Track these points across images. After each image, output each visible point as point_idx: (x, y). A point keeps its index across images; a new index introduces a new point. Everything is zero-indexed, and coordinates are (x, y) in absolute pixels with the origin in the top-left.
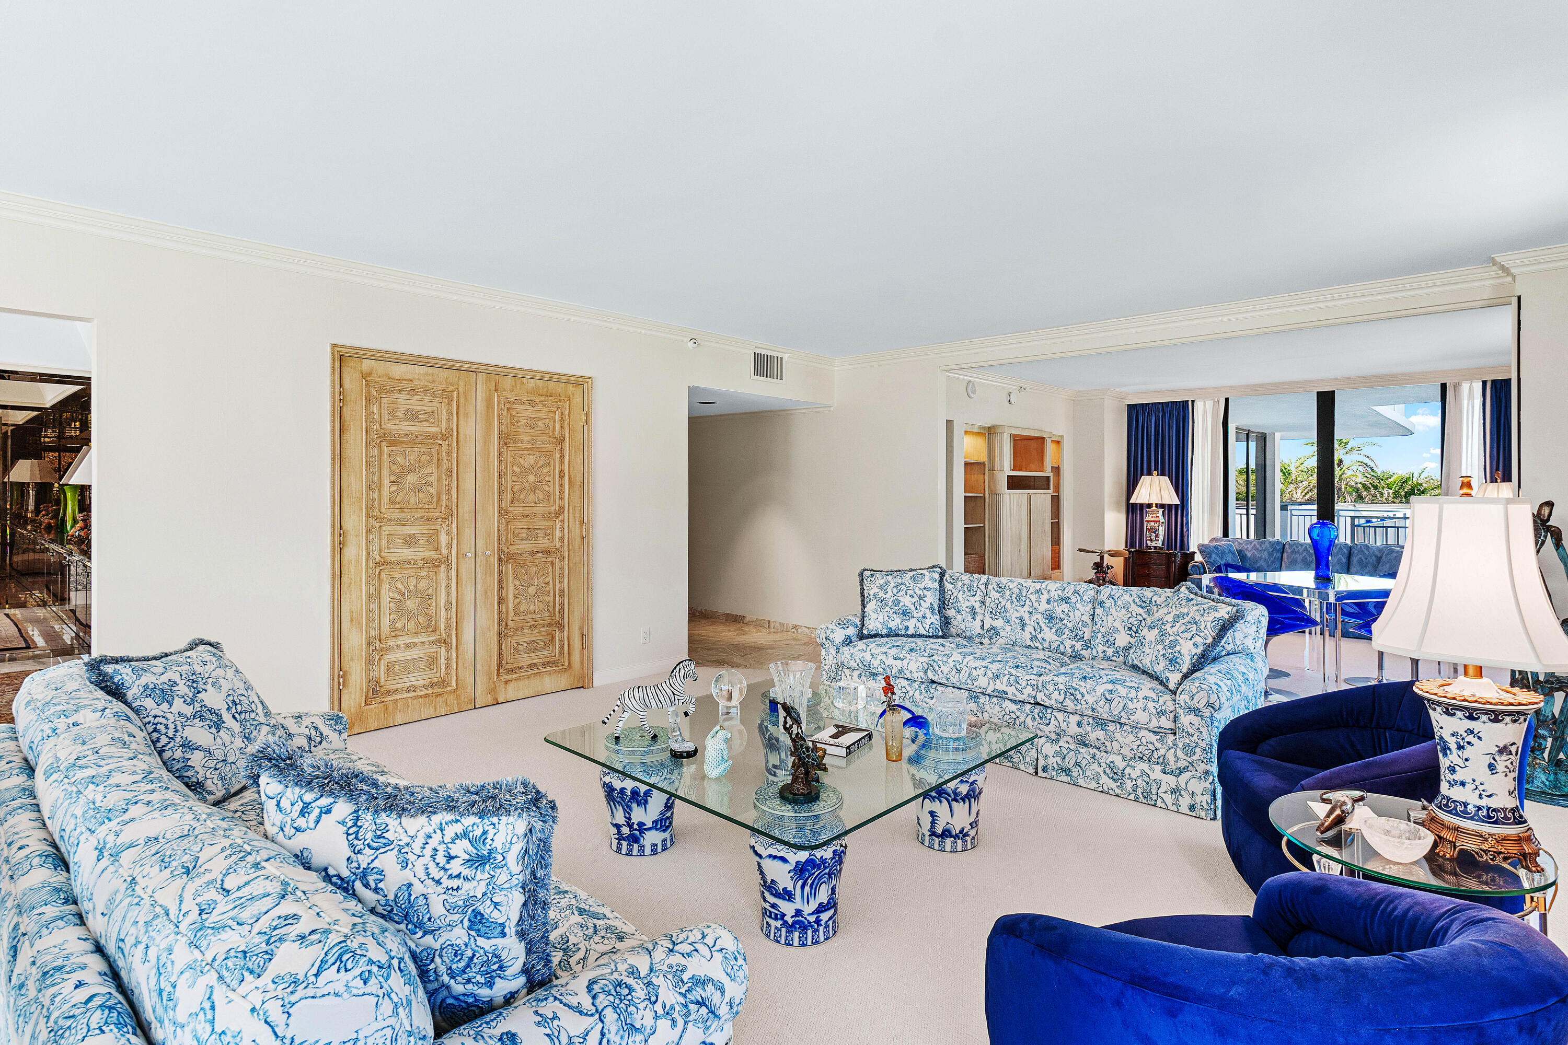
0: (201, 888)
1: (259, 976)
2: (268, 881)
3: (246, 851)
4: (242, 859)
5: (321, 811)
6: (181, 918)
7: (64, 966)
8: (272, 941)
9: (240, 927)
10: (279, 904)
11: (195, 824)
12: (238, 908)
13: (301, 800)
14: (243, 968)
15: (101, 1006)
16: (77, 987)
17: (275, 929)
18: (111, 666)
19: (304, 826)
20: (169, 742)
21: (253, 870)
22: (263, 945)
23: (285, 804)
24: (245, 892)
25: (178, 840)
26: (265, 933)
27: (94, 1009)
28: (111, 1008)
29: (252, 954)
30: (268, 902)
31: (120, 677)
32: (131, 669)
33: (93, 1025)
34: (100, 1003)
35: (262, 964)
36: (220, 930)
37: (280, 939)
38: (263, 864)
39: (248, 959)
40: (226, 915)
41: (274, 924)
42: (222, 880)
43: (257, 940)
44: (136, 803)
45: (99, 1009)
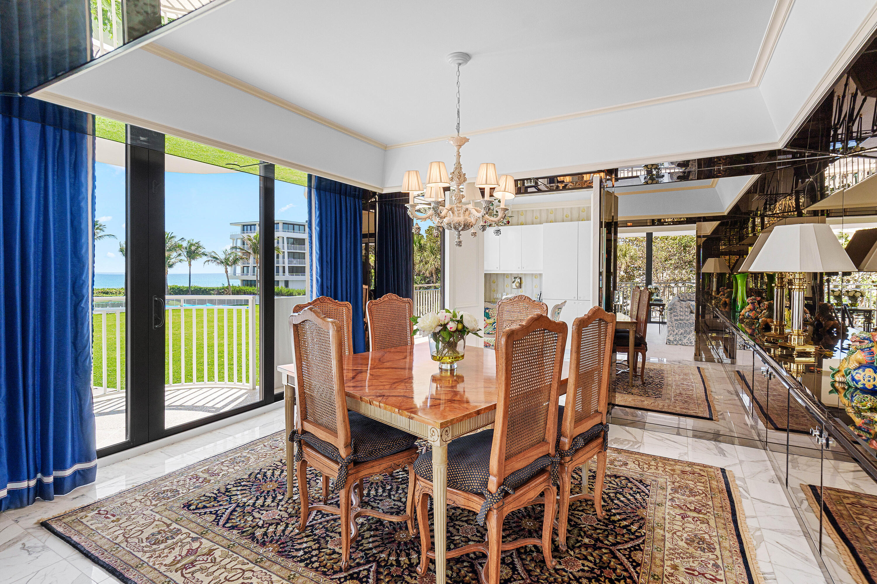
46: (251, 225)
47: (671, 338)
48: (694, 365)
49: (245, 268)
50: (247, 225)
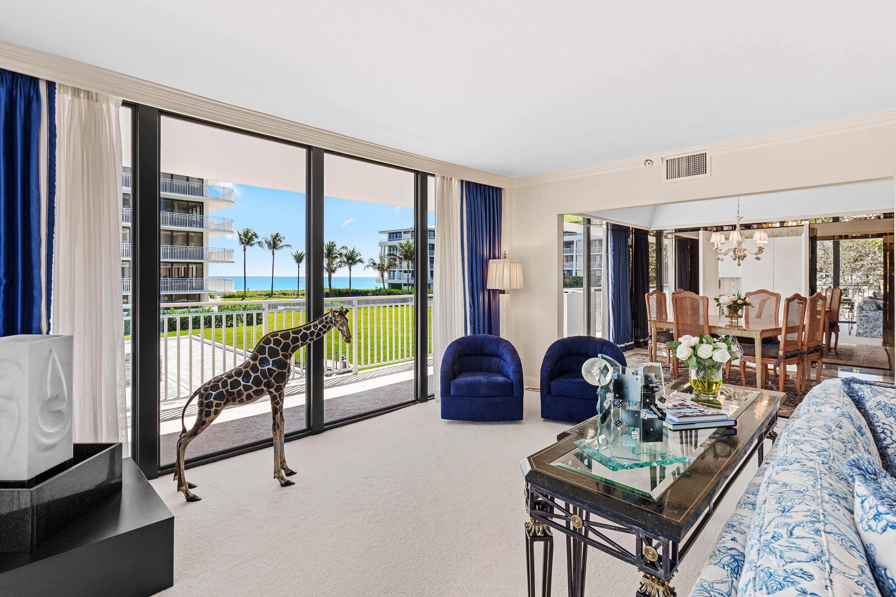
0: (781, 524)
1: (769, 594)
2: (814, 545)
3: (820, 519)
4: (813, 522)
5: (888, 524)
6: (763, 534)
7: (735, 526)
8: (787, 579)
9: (780, 559)
10: (809, 562)
11: (810, 488)
12: (788, 548)
13: (876, 508)
14: (765, 582)
15: (732, 555)
16: (732, 539)
17: (793, 574)
18: (858, 384)
19: (874, 527)
20: (893, 443)
21: (813, 532)
22: (782, 578)
23: (866, 504)
24: (798, 542)
25: (795, 492)
26: (787, 572)
27: (728, 555)
28: (736, 560)
29: (774, 578)
30: (804, 556)
31: (862, 393)
32: (870, 390)
33: (722, 562)
34: (733, 554)
35: (775, 588)
36: (772, 553)
37: (792, 582)
38: (822, 533)
39: (770, 579)
40: (781, 547)
41: (795, 571)
42: (794, 527)
43: (781, 573)
44: (799, 462)
45: (730, 556)
46: (397, 233)
47: (861, 331)
48: (882, 349)
49: (392, 273)
50: (393, 233)
